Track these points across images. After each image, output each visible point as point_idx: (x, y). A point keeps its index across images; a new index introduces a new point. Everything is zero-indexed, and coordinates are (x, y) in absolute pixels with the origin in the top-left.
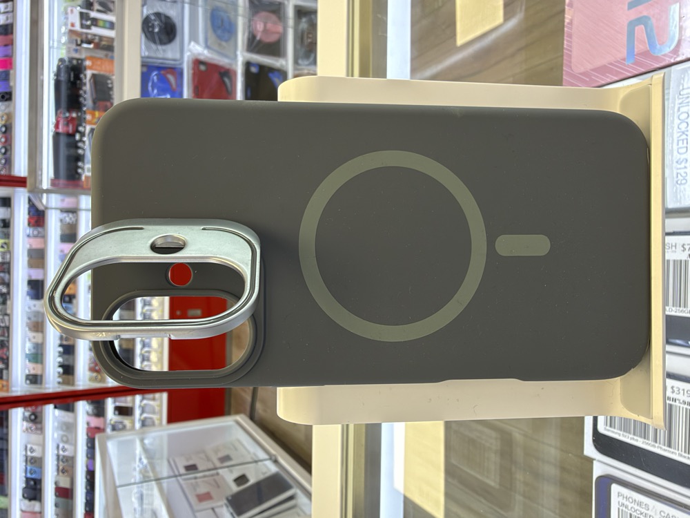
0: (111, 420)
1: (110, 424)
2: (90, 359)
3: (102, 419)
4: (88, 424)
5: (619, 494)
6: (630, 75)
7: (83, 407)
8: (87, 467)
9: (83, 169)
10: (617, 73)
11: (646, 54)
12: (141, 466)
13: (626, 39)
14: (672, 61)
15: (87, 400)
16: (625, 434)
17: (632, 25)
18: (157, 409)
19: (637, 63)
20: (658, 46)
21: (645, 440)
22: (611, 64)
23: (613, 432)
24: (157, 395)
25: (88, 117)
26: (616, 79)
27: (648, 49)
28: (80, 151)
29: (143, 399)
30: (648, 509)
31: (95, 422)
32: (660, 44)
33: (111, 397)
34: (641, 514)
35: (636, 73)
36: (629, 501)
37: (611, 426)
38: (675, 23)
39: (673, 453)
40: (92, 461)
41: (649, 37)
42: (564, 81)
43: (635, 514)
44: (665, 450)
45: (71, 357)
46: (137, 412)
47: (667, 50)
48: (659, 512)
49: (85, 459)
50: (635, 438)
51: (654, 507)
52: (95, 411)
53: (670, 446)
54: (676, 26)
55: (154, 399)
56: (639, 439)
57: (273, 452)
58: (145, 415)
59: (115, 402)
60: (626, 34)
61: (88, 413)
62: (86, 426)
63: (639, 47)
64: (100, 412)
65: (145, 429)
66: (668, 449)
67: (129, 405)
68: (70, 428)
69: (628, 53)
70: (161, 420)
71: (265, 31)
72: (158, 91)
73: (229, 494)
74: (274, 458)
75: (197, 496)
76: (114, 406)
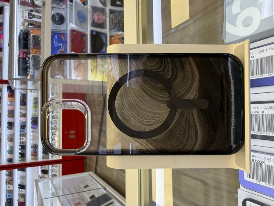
0: (40, 175)
2: (32, 151)
7: (29, 170)
9: (29, 71)
18: (58, 170)
25: (31, 51)
28: (28, 65)
29: (52, 166)
33: (40, 166)
45: (24, 150)
46: (50, 172)
55: (57, 167)
57: (104, 185)
58: (53, 173)
65: (53, 178)
67: (47, 169)
68: (24, 178)
70: (59, 174)
71: (98, 19)
72: (58, 42)
73: (87, 202)
74: (104, 188)
75: (75, 204)
76: (41, 169)
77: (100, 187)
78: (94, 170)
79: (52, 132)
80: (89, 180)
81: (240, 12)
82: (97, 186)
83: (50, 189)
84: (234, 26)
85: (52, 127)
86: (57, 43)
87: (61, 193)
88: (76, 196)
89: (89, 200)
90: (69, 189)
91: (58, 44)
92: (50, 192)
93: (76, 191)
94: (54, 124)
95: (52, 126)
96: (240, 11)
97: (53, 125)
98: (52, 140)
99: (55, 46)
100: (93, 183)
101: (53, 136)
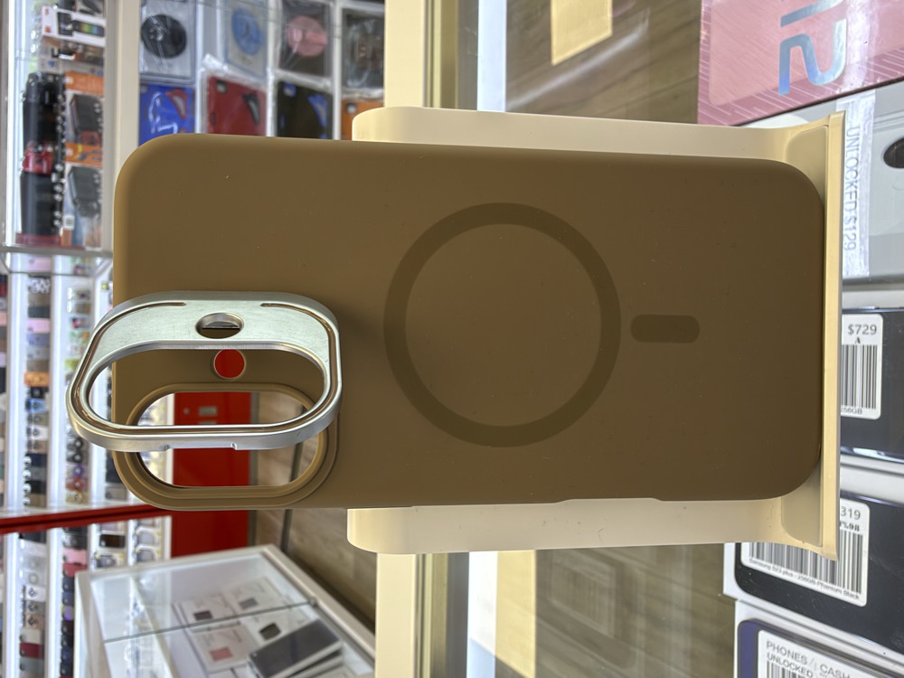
0: (95, 553)
1: (95, 558)
2: (68, 473)
3: (83, 552)
4: (65, 558)
5: (769, 644)
6: (783, 109)
7: (58, 536)
8: (63, 616)
9: (61, 220)
10: (768, 106)
11: (805, 83)
12: (136, 614)
13: (778, 63)
14: (837, 92)
15: (64, 527)
16: (776, 566)
17: (787, 45)
18: (157, 538)
19: (792, 94)
20: (819, 73)
21: (802, 575)
22: (759, 95)
23: (761, 565)
24: (158, 520)
25: (69, 152)
26: (766, 113)
27: (807, 76)
28: (58, 197)
29: (139, 525)
30: (806, 663)
31: (75, 556)
32: (821, 71)
33: (95, 522)
34: (797, 668)
35: (792, 106)
36: (781, 653)
37: (758, 557)
38: (841, 44)
39: (837, 590)
40: (70, 608)
41: (808, 62)
42: (699, 115)
43: (789, 668)
44: (827, 587)
45: (43, 469)
46: (131, 542)
47: (830, 78)
48: (819, 666)
49: (60, 605)
50: (789, 571)
51: (813, 660)
52: (75, 542)
53: (833, 581)
54: (842, 47)
55: (153, 525)
56: (795, 573)
57: (312, 593)
58: (141, 547)
59: (101, 530)
60: (778, 58)
61: (64, 544)
62: (62, 561)
63: (795, 74)
64: (80, 543)
65: (141, 564)
66: (831, 585)
67: (120, 533)
68: (40, 564)
69: (780, 82)
70: (162, 552)
71: (304, 41)
74: (313, 602)
75: (212, 653)
76: (99, 534)
78: (279, 542)
82: (287, 596)
83: (132, 605)
89: (261, 641)
92: (132, 614)
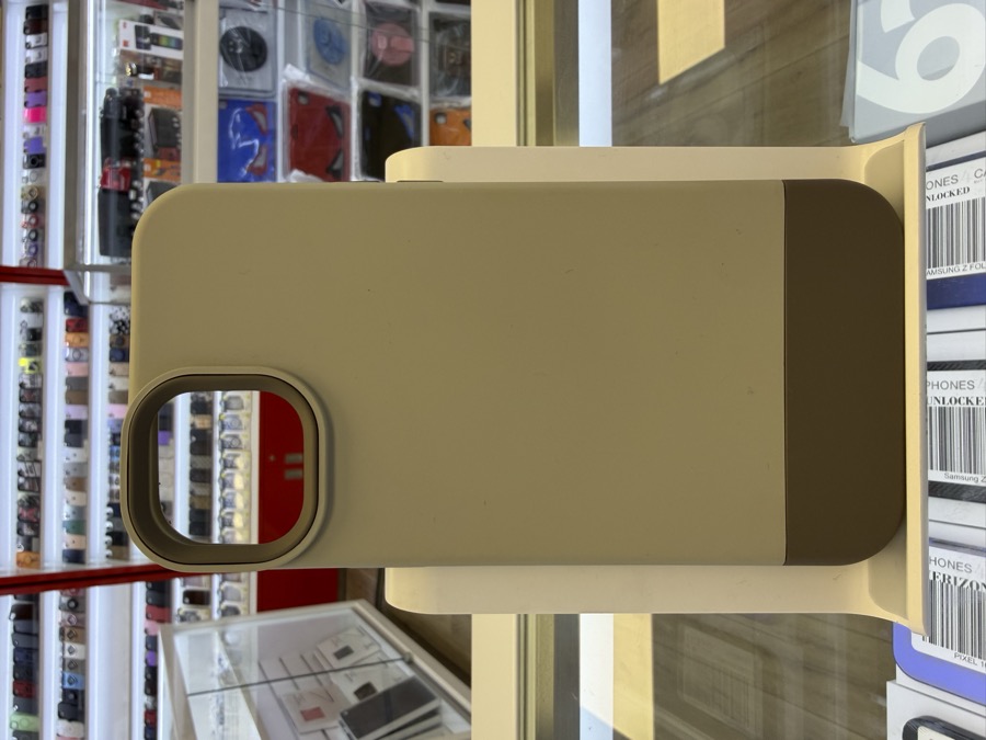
0: (179, 610)
1: (179, 614)
12: (221, 671)
18: (243, 594)
24: (244, 575)
25: (147, 168)
28: (134, 216)
29: (224, 580)
33: (179, 578)
46: (216, 599)
55: (239, 581)
57: (406, 649)
58: (226, 603)
59: (184, 584)
65: (226, 619)
67: (205, 588)
70: (249, 607)
71: (389, 49)
72: (242, 136)
73: (345, 707)
74: (407, 658)
75: (303, 713)
76: (183, 590)
77: (392, 654)
78: (372, 594)
79: (224, 456)
80: (353, 632)
81: (910, 25)
82: (380, 651)
83: (216, 661)
84: (887, 74)
85: (223, 441)
86: (239, 136)
87: (253, 675)
88: (307, 684)
89: (354, 701)
90: (284, 659)
91: (243, 140)
92: (216, 670)
93: (309, 667)
94: (230, 428)
95: (222, 436)
96: (912, 19)
97: (227, 432)
98: (224, 485)
99: (234, 147)
100: (367, 641)
101: (228, 471)
